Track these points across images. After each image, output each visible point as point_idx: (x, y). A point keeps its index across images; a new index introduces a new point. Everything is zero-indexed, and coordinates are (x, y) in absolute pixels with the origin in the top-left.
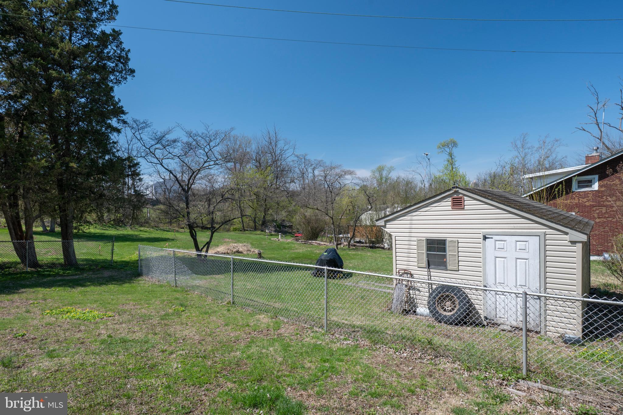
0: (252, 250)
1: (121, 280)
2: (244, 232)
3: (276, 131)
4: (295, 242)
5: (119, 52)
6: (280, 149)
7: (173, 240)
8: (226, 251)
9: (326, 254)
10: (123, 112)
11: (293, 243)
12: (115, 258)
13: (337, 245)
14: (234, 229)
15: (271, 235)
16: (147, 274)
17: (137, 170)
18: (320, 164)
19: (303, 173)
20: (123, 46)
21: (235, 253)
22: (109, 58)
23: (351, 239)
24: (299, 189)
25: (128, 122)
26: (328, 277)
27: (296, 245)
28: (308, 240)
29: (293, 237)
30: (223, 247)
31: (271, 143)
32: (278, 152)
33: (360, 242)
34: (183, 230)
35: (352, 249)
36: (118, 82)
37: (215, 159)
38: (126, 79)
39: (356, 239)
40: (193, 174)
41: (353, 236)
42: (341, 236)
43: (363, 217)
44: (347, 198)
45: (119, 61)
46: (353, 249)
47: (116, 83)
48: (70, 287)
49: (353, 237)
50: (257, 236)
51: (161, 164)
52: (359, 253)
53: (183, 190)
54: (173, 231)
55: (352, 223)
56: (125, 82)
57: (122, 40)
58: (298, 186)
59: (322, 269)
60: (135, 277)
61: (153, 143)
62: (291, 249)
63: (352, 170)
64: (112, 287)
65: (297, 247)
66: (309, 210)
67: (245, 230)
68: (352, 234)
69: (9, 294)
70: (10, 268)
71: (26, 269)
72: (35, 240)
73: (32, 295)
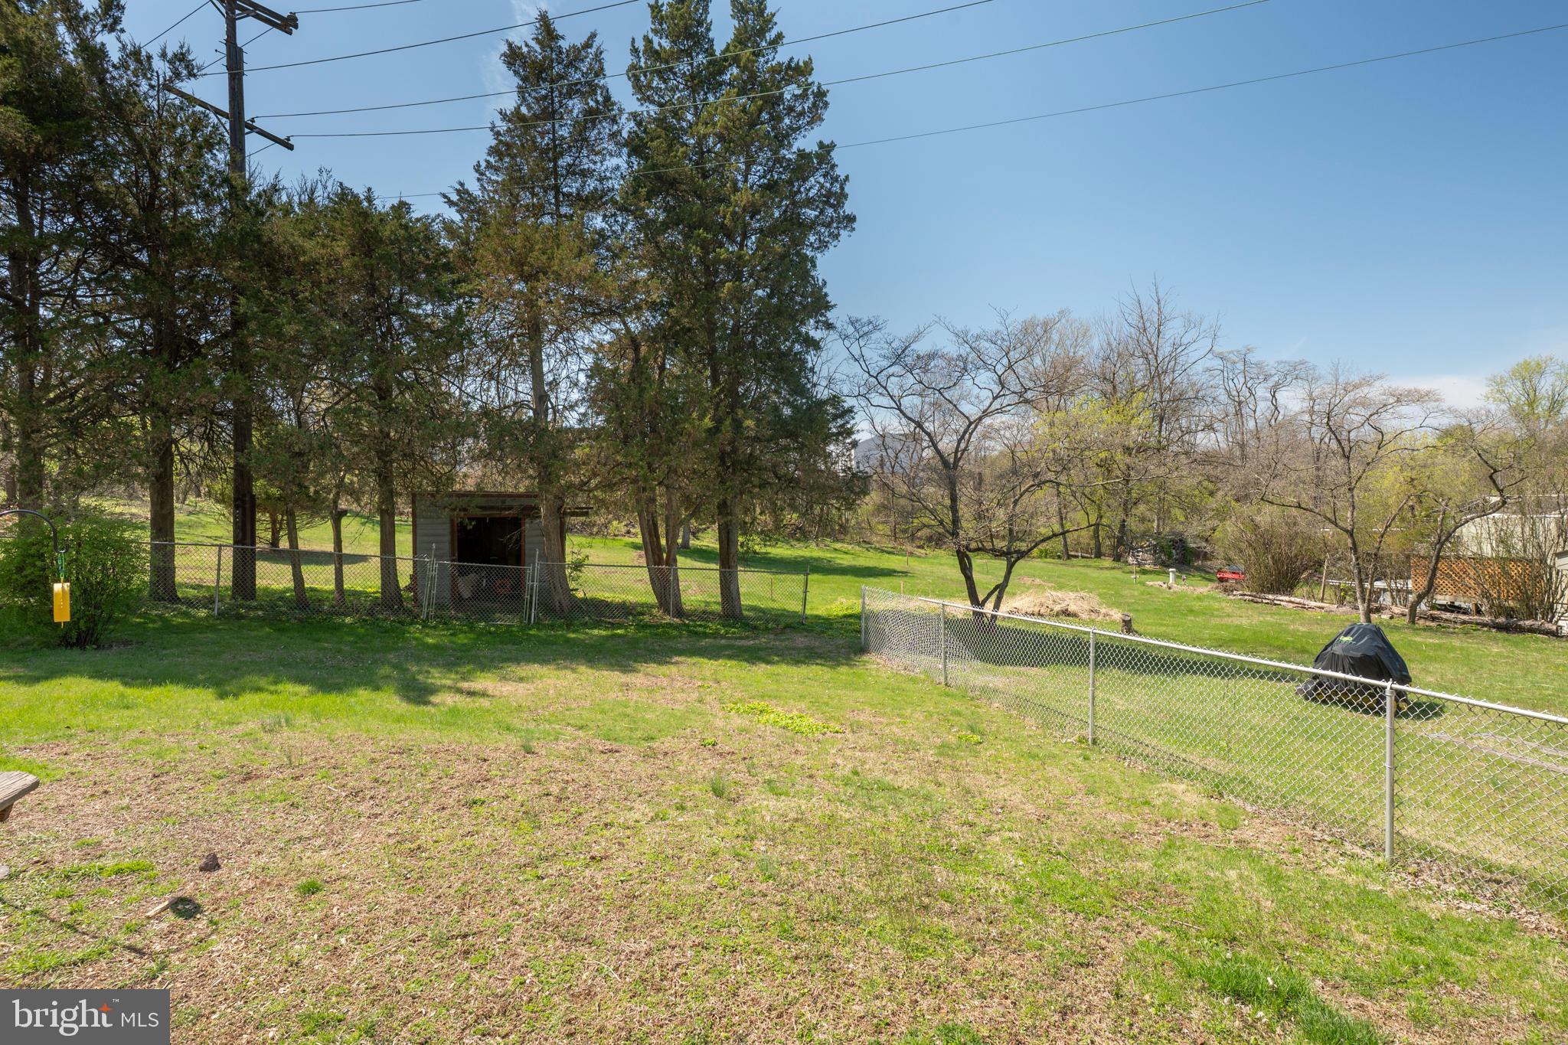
0: (1103, 611)
1: (832, 659)
2: (1068, 562)
3: (1161, 295)
4: (1222, 595)
5: (828, 185)
6: (1171, 341)
7: (905, 573)
8: (1036, 610)
9: (1349, 639)
10: (828, 307)
11: (1214, 598)
12: (808, 612)
13: (1369, 612)
14: (1041, 552)
15: (1144, 572)
16: (878, 650)
17: (848, 422)
18: (1295, 372)
19: (1240, 403)
20: (838, 171)
21: (1057, 615)
22: (809, 202)
23: (1420, 598)
24: (1223, 445)
25: (838, 325)
26: (1398, 714)
27: (1224, 604)
28: (1262, 591)
29: (1210, 580)
30: (1027, 599)
31: (1145, 330)
32: (1165, 350)
33: (1452, 608)
34: (922, 551)
35: (1424, 630)
36: (823, 246)
37: (1018, 388)
38: (836, 237)
39: (1438, 597)
40: (969, 426)
41: (1430, 589)
42: (1379, 584)
43: (1468, 531)
44: (1397, 469)
45: (827, 203)
46: (1430, 629)
47: (818, 248)
48: (747, 661)
49: (1428, 592)
50: (1104, 571)
51: (899, 409)
52: (1456, 642)
53: (945, 463)
54: (902, 553)
55: (1423, 549)
56: (835, 243)
57: (836, 161)
58: (1220, 437)
59: (1376, 687)
60: (856, 654)
61: (886, 363)
62: (1212, 615)
63: (1424, 385)
64: (816, 671)
65: (1229, 610)
66: (1267, 508)
67: (1069, 557)
68: (1424, 582)
69: (661, 663)
70: (643, 614)
71: (668, 619)
72: (679, 565)
73: (695, 671)
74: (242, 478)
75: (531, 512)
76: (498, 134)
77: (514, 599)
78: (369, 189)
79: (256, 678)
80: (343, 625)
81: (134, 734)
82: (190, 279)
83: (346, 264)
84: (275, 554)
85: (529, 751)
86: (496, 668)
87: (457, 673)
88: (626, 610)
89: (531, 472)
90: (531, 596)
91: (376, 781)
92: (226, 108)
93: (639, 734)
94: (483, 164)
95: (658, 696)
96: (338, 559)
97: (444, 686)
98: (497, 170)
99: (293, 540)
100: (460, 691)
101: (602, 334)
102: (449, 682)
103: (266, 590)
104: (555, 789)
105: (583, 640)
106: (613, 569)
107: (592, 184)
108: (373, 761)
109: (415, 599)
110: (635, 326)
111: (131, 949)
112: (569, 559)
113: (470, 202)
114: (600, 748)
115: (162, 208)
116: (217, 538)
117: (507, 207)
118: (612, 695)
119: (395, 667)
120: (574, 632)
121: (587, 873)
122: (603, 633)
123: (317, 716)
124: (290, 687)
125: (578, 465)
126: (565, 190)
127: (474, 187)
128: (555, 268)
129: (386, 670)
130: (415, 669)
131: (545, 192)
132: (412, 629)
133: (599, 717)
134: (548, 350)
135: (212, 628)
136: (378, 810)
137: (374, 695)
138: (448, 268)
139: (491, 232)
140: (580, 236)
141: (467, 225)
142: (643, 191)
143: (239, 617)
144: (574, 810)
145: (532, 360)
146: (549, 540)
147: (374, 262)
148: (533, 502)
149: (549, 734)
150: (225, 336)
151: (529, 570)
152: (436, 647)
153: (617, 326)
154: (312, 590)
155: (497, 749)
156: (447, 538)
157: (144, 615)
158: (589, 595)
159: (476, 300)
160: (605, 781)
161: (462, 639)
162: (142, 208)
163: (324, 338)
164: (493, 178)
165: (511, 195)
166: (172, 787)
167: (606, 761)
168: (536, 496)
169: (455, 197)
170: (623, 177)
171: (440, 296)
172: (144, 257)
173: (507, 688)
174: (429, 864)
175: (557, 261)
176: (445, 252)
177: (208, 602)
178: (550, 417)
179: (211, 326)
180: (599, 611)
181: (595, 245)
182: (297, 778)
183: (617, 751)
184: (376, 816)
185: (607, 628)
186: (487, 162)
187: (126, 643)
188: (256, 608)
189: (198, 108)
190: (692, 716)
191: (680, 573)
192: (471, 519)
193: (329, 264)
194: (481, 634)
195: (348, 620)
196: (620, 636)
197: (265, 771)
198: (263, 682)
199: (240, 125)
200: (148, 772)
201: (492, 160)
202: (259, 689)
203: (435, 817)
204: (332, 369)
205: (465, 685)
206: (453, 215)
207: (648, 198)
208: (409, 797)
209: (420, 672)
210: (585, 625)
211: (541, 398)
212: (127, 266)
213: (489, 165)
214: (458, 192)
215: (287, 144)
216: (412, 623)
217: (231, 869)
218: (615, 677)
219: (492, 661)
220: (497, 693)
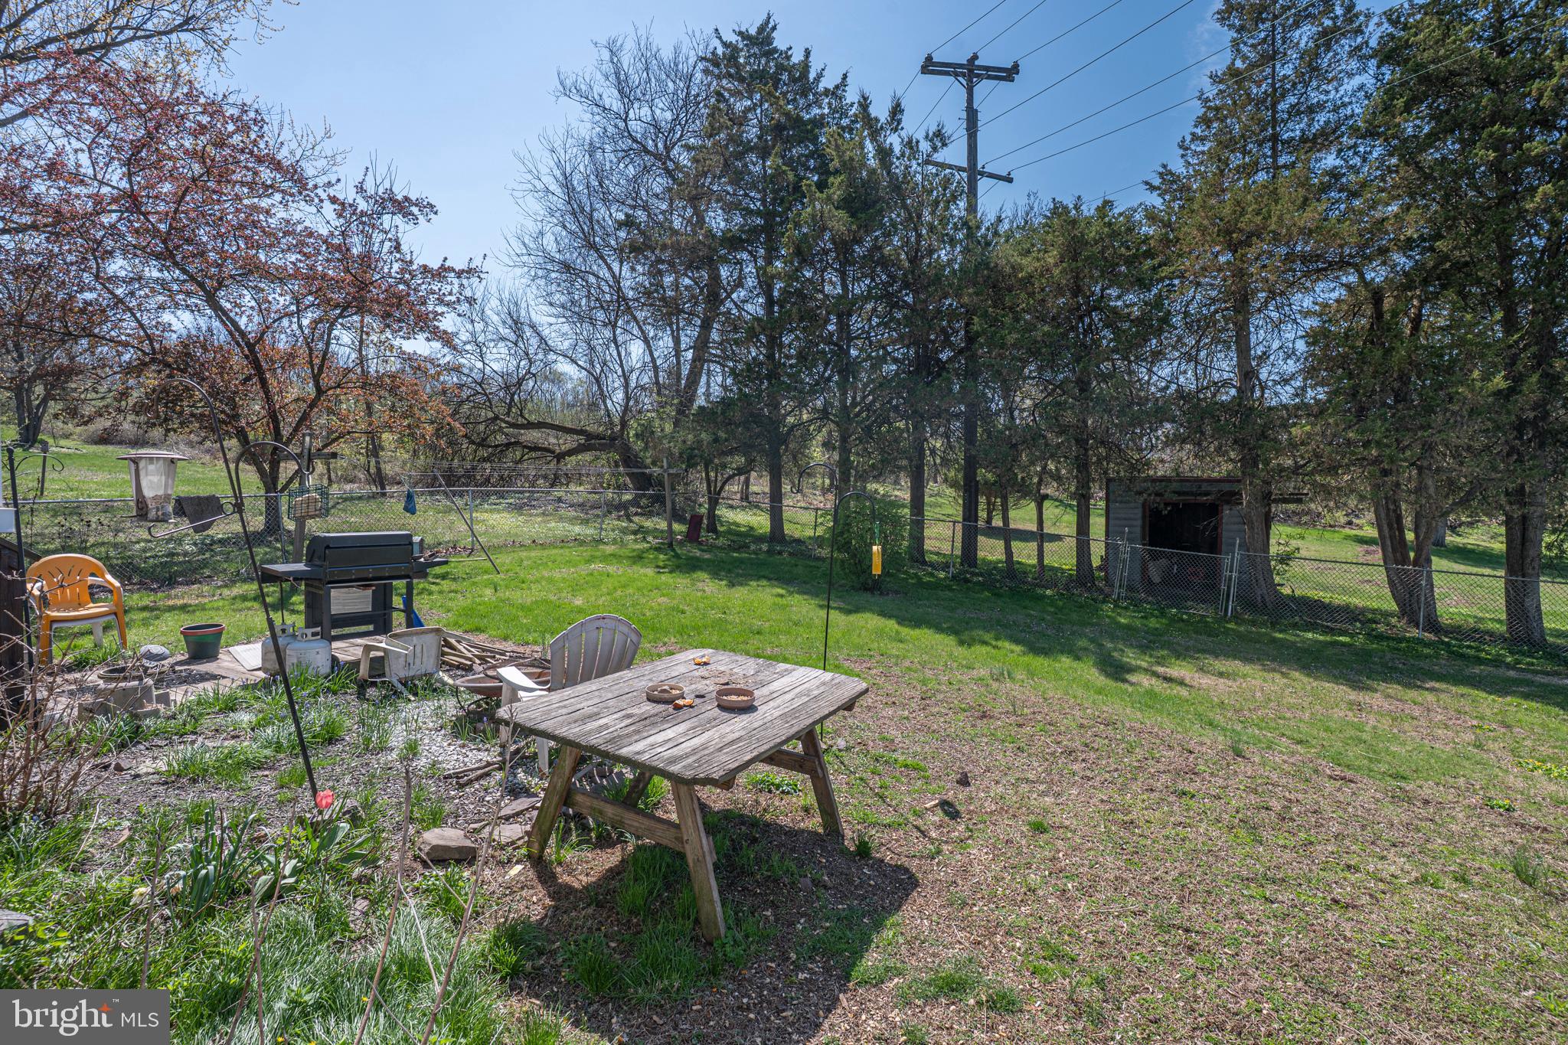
69: (1408, 686)
70: (1375, 622)
71: (1414, 633)
72: (1434, 567)
73: (1466, 705)
74: (970, 467)
75: (1232, 498)
76: (1207, 100)
77: (1209, 588)
78: (1079, 198)
79: (981, 633)
80: (1044, 596)
81: (907, 663)
82: (938, 311)
83: (1056, 272)
84: (992, 532)
85: (1239, 754)
86: (1192, 657)
87: (1151, 656)
88: (1352, 615)
89: (1233, 455)
90: (1229, 588)
91: (1087, 745)
92: (965, 165)
93: (1383, 767)
94: (1188, 138)
95: (1406, 726)
96: (1041, 537)
97: (1140, 667)
98: (1203, 139)
99: (1006, 519)
100: (1155, 674)
101: (1329, 292)
102: (1144, 664)
103: (984, 560)
104: (1276, 805)
105: (1294, 643)
106: (1330, 565)
107: (1322, 118)
108: (1082, 726)
109: (1106, 579)
110: (1377, 274)
111: (917, 828)
112: (1273, 550)
113: (1173, 182)
114: (1328, 772)
115: (923, 257)
116: (949, 515)
117: (1215, 174)
118: (1338, 713)
119: (1092, 641)
120: (1281, 632)
121: (1329, 916)
122: (1321, 638)
123: (1031, 674)
124: (1007, 645)
125: (1293, 445)
126: (1285, 137)
127: (1178, 167)
128: (1273, 227)
129: (1082, 643)
130: (1110, 645)
131: (1260, 145)
132: (1104, 607)
133: (1323, 734)
134: (1256, 320)
135: (949, 588)
136: (1089, 773)
137: (1075, 664)
138: (1150, 254)
139: (1196, 207)
140: (1304, 183)
141: (1169, 207)
142: (1400, 103)
143: (967, 581)
144: (1303, 835)
145: (1238, 335)
146: (1252, 528)
147: (1080, 264)
148: (1235, 487)
149: (1260, 741)
150: (961, 352)
151: (1226, 560)
152: (1128, 628)
153: (1353, 279)
154: (1019, 563)
155: (1202, 744)
156: (1139, 523)
157: (906, 573)
158: (1298, 593)
159: (1176, 282)
160: (1341, 813)
161: (1153, 623)
162: (910, 262)
163: (1036, 342)
164: (1198, 149)
165: (1220, 160)
166: (935, 710)
167: (1339, 789)
168: (1239, 481)
169: (1157, 182)
170: (1368, 97)
171: (1143, 284)
172: (909, 299)
173: (1206, 681)
174: (1143, 842)
175: (1274, 219)
176: (1147, 239)
177: (945, 566)
178: (1258, 394)
179: (951, 345)
180: (1313, 612)
181: (1324, 188)
182: (1020, 726)
183: (1351, 781)
184: (1089, 779)
185: (1324, 633)
186: (1193, 134)
187: (897, 592)
188: (977, 575)
189: (948, 171)
190: (1466, 763)
191: (1435, 576)
192: (1166, 505)
193: (1042, 275)
194: (1173, 620)
195: (1048, 592)
196: (1343, 644)
197: (996, 713)
198: (987, 637)
199: (974, 172)
200: (917, 694)
201: (1198, 131)
202: (985, 643)
203: (1145, 797)
204: (1040, 369)
205: (1160, 670)
206: (1155, 201)
207: (1407, 109)
208: (1116, 770)
209: (1115, 650)
210: (1295, 626)
211: (1248, 374)
212: (900, 308)
213: (1195, 137)
214: (1161, 174)
215: (1008, 179)
216: (1104, 601)
217: (978, 789)
218: (1343, 692)
219: (1187, 649)
220: (1195, 684)
